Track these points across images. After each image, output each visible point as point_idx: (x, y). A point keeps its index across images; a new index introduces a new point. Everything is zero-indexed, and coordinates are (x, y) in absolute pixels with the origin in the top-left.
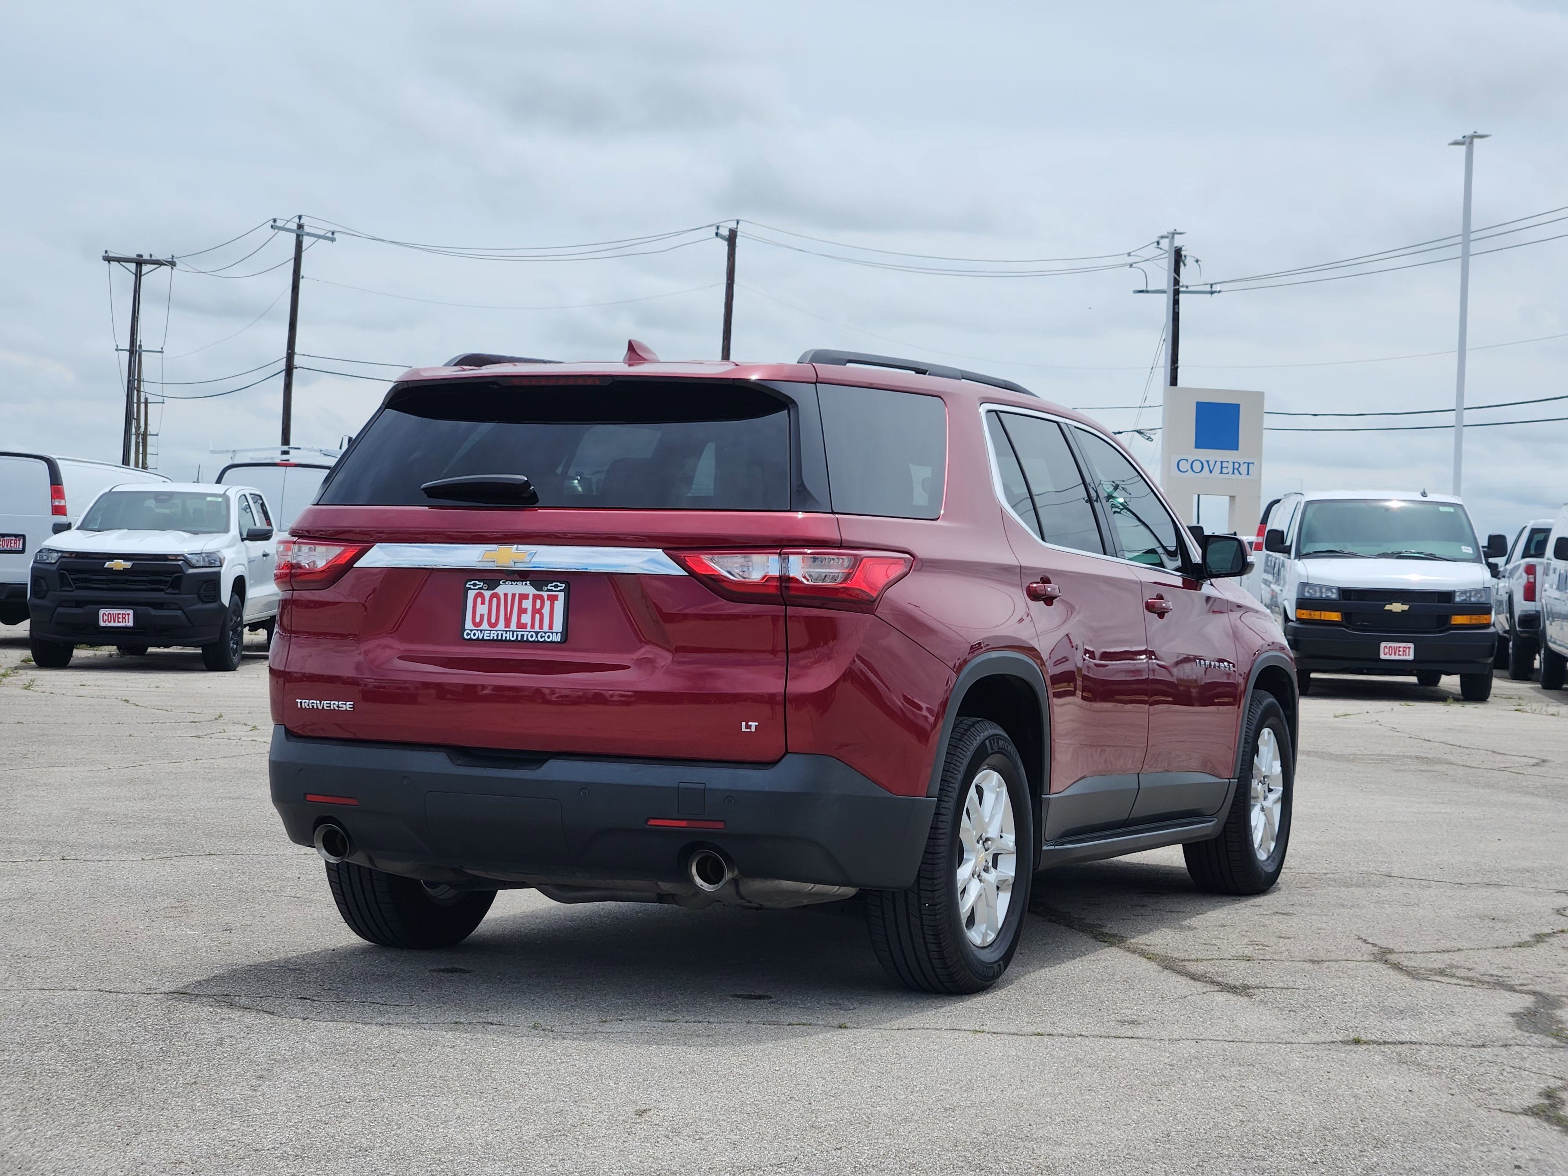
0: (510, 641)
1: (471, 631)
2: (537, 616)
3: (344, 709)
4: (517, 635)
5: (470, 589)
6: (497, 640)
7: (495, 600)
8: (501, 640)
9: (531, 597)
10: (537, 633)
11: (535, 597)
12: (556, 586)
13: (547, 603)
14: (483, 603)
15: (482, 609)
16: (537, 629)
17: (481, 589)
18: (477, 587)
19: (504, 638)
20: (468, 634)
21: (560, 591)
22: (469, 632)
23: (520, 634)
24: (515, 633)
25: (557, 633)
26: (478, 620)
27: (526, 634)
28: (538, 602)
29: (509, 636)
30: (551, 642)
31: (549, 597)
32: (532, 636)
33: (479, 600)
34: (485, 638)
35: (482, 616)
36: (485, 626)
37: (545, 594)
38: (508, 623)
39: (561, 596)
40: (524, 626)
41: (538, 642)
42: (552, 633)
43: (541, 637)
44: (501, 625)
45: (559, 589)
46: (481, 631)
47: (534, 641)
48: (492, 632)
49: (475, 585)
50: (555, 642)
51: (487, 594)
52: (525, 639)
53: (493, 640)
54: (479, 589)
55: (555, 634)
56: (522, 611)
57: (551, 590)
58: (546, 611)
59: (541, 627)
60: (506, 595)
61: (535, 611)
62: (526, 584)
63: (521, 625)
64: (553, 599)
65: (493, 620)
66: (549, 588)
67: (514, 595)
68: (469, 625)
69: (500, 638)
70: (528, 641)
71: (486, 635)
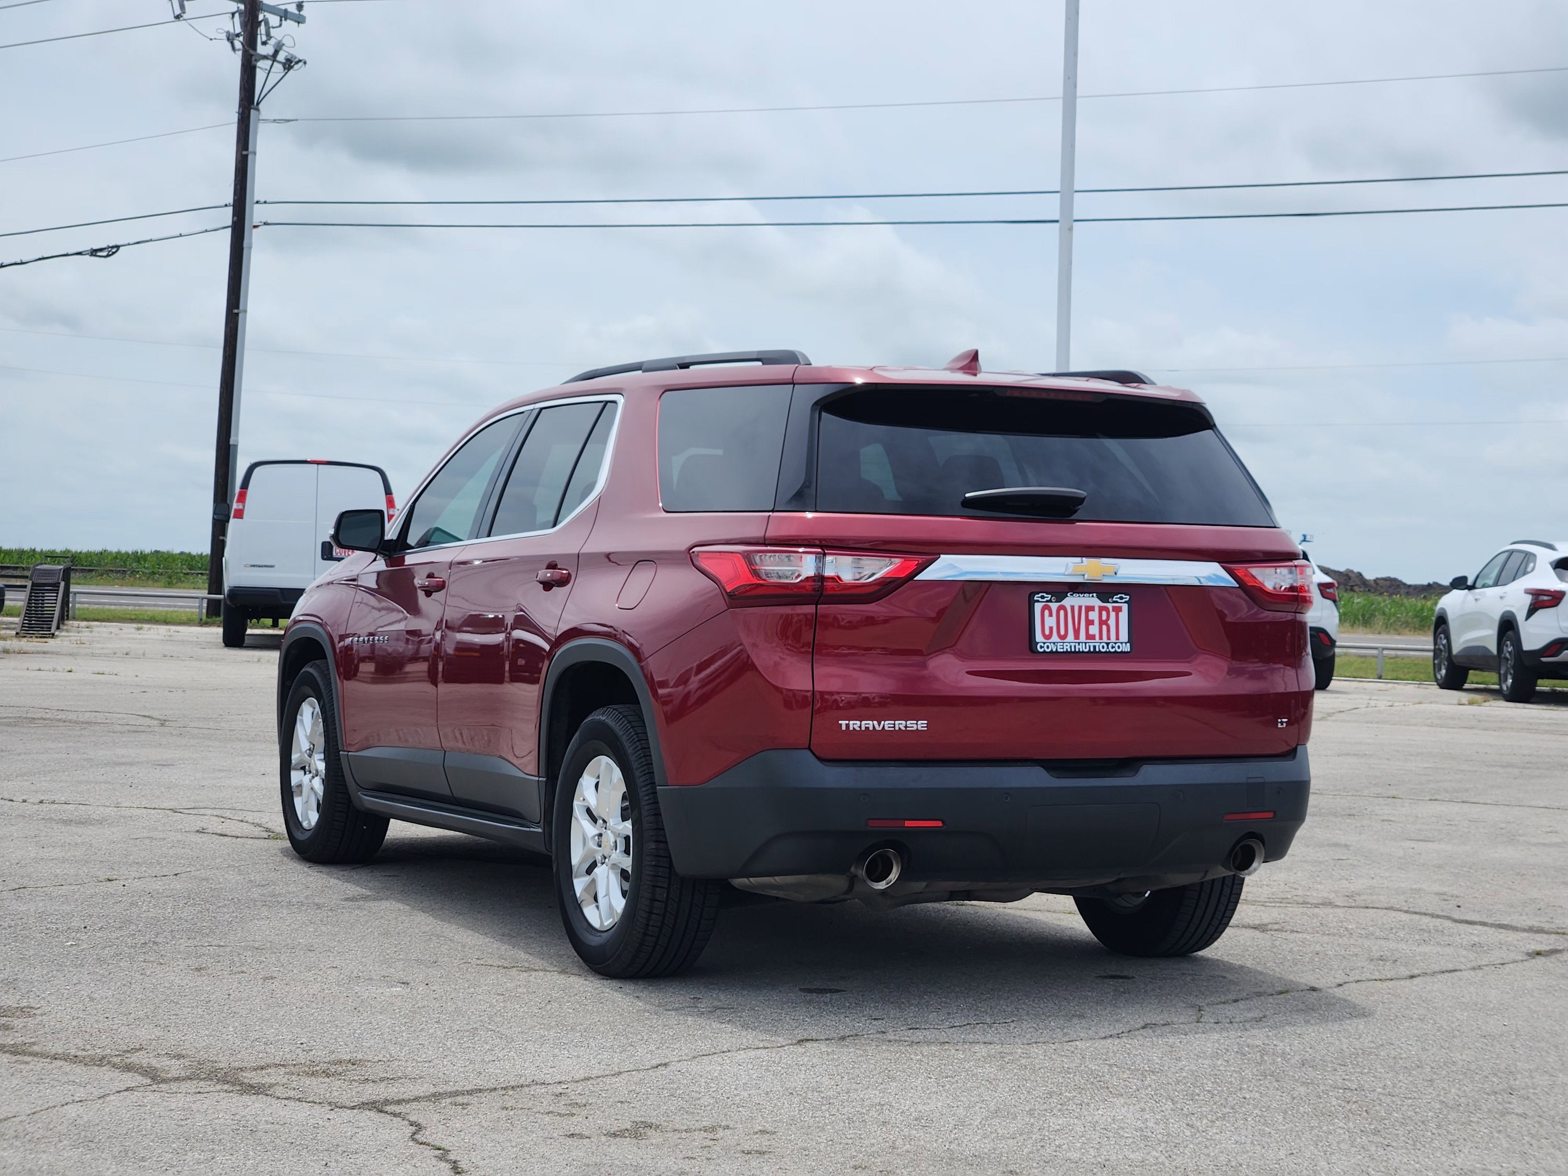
0: (1083, 652)
1: (1044, 643)
2: (1104, 627)
3: (915, 728)
4: (1090, 647)
5: (1038, 601)
6: (1071, 652)
7: (1062, 613)
8: (1075, 652)
9: (1097, 609)
10: (1108, 644)
11: (1101, 609)
12: (1121, 598)
13: (1113, 615)
14: (1051, 615)
15: (1050, 622)
16: (1105, 639)
17: (1050, 601)
18: (1045, 600)
19: (1077, 650)
20: (1041, 647)
21: (1125, 602)
22: (1043, 645)
23: (1092, 645)
24: (1087, 644)
25: (1126, 643)
26: (1047, 632)
27: (1097, 645)
28: (1104, 613)
29: (1082, 648)
30: (1122, 652)
31: (1114, 609)
32: (1103, 647)
33: (1047, 612)
34: (1059, 650)
35: (1051, 629)
36: (1055, 638)
37: (1110, 606)
38: (1077, 635)
39: (1125, 607)
40: (1093, 637)
41: (1110, 652)
42: (1122, 643)
43: (1113, 647)
44: (1071, 637)
45: (1123, 601)
46: (1054, 643)
47: (1106, 652)
48: (1065, 644)
49: (1043, 597)
50: (1125, 652)
51: (1054, 606)
52: (1097, 650)
53: (1067, 652)
54: (1047, 601)
55: (1124, 644)
56: (1089, 623)
57: (1117, 602)
58: (1112, 622)
59: (1109, 638)
60: (1073, 608)
61: (1102, 623)
62: (1093, 596)
63: (1090, 637)
64: (1118, 610)
65: (1062, 632)
66: (1114, 599)
67: (1080, 608)
68: (1039, 637)
69: (1073, 650)
70: (1100, 652)
71: (1059, 647)
